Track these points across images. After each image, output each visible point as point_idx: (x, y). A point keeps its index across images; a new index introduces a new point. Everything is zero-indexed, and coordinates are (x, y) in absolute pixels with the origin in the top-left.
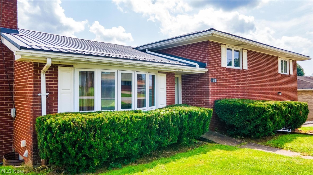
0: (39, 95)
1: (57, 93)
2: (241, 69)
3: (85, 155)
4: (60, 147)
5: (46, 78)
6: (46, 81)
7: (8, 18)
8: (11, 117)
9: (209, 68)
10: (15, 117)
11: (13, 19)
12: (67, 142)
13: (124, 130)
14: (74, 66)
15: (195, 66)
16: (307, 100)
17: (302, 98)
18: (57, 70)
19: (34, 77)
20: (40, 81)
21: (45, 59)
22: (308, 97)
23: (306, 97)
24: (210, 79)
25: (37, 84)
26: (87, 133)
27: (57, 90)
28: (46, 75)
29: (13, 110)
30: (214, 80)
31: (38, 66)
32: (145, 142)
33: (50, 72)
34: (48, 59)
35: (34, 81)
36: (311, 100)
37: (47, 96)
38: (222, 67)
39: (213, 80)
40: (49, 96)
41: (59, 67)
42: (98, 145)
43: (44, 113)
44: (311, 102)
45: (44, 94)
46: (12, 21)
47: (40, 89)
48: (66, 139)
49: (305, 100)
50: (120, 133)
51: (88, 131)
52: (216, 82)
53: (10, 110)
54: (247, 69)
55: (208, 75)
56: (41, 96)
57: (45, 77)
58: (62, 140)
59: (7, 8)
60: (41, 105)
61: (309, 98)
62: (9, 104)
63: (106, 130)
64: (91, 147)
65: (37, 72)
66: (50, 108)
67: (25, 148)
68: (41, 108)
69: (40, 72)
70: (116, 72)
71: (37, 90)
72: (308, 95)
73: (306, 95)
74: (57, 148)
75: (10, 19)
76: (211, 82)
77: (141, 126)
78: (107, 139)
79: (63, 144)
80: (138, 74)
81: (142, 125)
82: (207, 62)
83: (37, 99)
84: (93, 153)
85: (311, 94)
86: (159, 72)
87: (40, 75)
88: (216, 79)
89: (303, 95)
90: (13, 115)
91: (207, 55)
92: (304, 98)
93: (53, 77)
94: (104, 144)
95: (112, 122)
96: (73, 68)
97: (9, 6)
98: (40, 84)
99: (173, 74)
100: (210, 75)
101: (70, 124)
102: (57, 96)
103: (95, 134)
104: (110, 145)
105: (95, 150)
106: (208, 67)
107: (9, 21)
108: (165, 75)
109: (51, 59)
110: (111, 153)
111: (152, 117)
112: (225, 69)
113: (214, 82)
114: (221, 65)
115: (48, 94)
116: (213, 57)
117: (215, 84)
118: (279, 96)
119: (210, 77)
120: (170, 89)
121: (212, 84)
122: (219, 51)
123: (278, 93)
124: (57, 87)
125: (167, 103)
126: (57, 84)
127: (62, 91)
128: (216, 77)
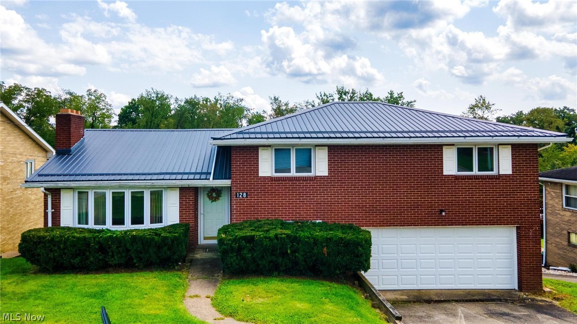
0: (47, 211)
1: (60, 210)
2: (314, 176)
5: (52, 198)
6: (52, 200)
18: (60, 191)
20: (47, 201)
24: (234, 193)
27: (60, 207)
28: (52, 196)
30: (243, 195)
33: (55, 194)
37: (52, 212)
38: (260, 177)
39: (239, 195)
43: (50, 224)
47: (48, 207)
52: (247, 197)
54: (327, 175)
55: (231, 188)
60: (48, 219)
66: (55, 221)
68: (48, 221)
70: (106, 191)
76: (236, 197)
77: (78, 245)
82: (232, 172)
83: (46, 214)
87: (47, 196)
88: (247, 193)
93: (57, 197)
96: (72, 189)
98: (48, 203)
100: (234, 188)
102: (60, 212)
106: (233, 179)
108: (178, 190)
112: (268, 179)
113: (243, 197)
114: (258, 174)
115: (53, 210)
116: (240, 166)
117: (245, 200)
118: (444, 216)
119: (235, 191)
120: (186, 205)
121: (237, 200)
122: (254, 156)
123: (442, 211)
124: (60, 205)
125: (180, 221)
126: (60, 203)
127: (64, 208)
128: (247, 191)
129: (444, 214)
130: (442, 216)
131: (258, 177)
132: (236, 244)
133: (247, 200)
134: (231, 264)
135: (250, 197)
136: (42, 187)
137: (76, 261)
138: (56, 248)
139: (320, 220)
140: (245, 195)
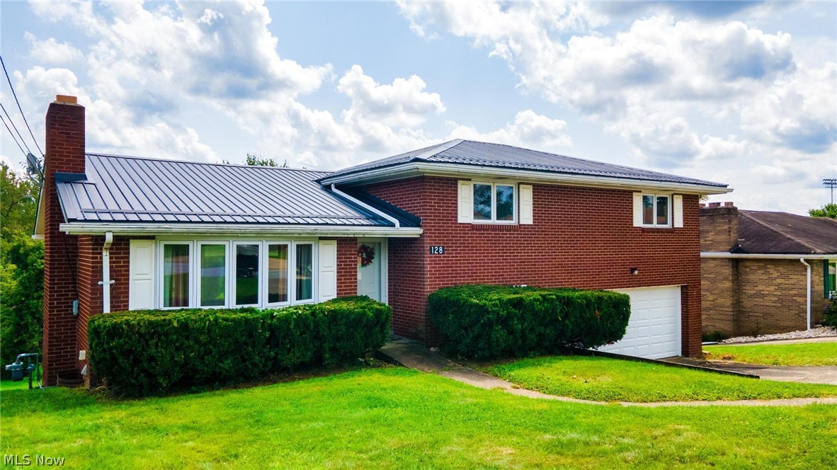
0: (100, 283)
1: (128, 279)
2: (517, 224)
3: (144, 371)
4: (108, 357)
5: (111, 258)
6: (110, 262)
7: (69, 156)
8: (72, 314)
9: (427, 226)
10: (78, 314)
11: (78, 157)
12: (117, 351)
13: (203, 338)
14: (156, 237)
15: (393, 225)
16: (779, 281)
17: (766, 278)
18: (129, 244)
19: (93, 258)
20: (102, 262)
21: (103, 234)
22: (779, 274)
23: (775, 274)
24: (427, 247)
25: (97, 267)
26: (147, 341)
27: (128, 275)
28: (110, 254)
29: (75, 303)
30: (439, 250)
31: (98, 240)
32: (246, 357)
33: (117, 249)
34: (107, 234)
35: (93, 263)
36: (787, 282)
37: (111, 285)
38: (460, 224)
39: (434, 250)
40: (115, 284)
41: (131, 241)
42: (162, 356)
43: (107, 309)
44: (787, 286)
45: (106, 282)
46: (77, 161)
47: (102, 276)
48: (115, 347)
49: (774, 282)
50: (197, 341)
51: (148, 337)
52: (443, 253)
53: (72, 303)
54: (532, 223)
55: (424, 240)
56: (102, 285)
57: (108, 257)
58: (111, 349)
59: (69, 141)
60: (102, 298)
61: (782, 276)
62: (70, 293)
63: (175, 337)
64: (152, 359)
65: (97, 249)
66: (116, 302)
67: (85, 362)
68: (102, 303)
69: (101, 249)
70: (226, 243)
71: (96, 276)
72: (781, 269)
73: (775, 270)
74: (104, 359)
75: (73, 157)
76: (431, 253)
77: (234, 333)
78: (177, 349)
79: (112, 354)
80: (270, 246)
81: (237, 332)
82: (423, 216)
83: (97, 290)
84: (154, 368)
85: (786, 266)
86: (321, 238)
87: (101, 253)
88: (443, 247)
89: (769, 268)
90: (75, 311)
91: (423, 202)
92: (771, 276)
93: (122, 255)
94: (172, 358)
95: (184, 326)
96: (154, 241)
97: (72, 138)
98: (102, 267)
99: (354, 240)
100: (427, 240)
101: (122, 328)
102: (128, 284)
103: (157, 342)
104: (181, 358)
105: (157, 364)
106: (425, 226)
107: (71, 161)
108: (335, 243)
109: (111, 233)
110: (186, 371)
111: (256, 320)
112: (468, 227)
113: (439, 253)
114: (457, 220)
115: (113, 281)
116: (435, 206)
117: (440, 257)
118: (637, 275)
119: (428, 243)
120: (346, 268)
121: (432, 257)
122: (452, 194)
123: (633, 270)
124: (128, 271)
125: (338, 294)
126: (128, 266)
127: (136, 277)
128: (443, 243)
129: (636, 272)
130: (635, 276)
131: (457, 223)
132: (503, 311)
133: (443, 257)
134: (498, 340)
135: (447, 253)
136: (110, 231)
137: (227, 364)
138: (191, 343)
139: (524, 284)
140: (441, 249)
